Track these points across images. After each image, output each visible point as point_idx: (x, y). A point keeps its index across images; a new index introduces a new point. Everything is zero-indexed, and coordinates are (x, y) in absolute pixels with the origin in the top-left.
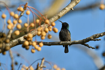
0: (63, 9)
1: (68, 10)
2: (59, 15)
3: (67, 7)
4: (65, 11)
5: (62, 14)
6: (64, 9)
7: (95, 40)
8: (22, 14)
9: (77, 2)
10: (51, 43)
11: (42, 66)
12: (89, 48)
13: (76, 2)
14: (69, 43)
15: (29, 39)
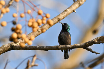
0: (64, 11)
1: (70, 12)
2: (59, 18)
3: (68, 8)
4: (66, 13)
5: (63, 16)
6: (66, 11)
7: (99, 43)
8: (11, 3)
9: (81, 3)
10: (48, 48)
11: (33, 64)
12: (93, 52)
13: (79, 3)
14: (69, 47)
15: (18, 31)
